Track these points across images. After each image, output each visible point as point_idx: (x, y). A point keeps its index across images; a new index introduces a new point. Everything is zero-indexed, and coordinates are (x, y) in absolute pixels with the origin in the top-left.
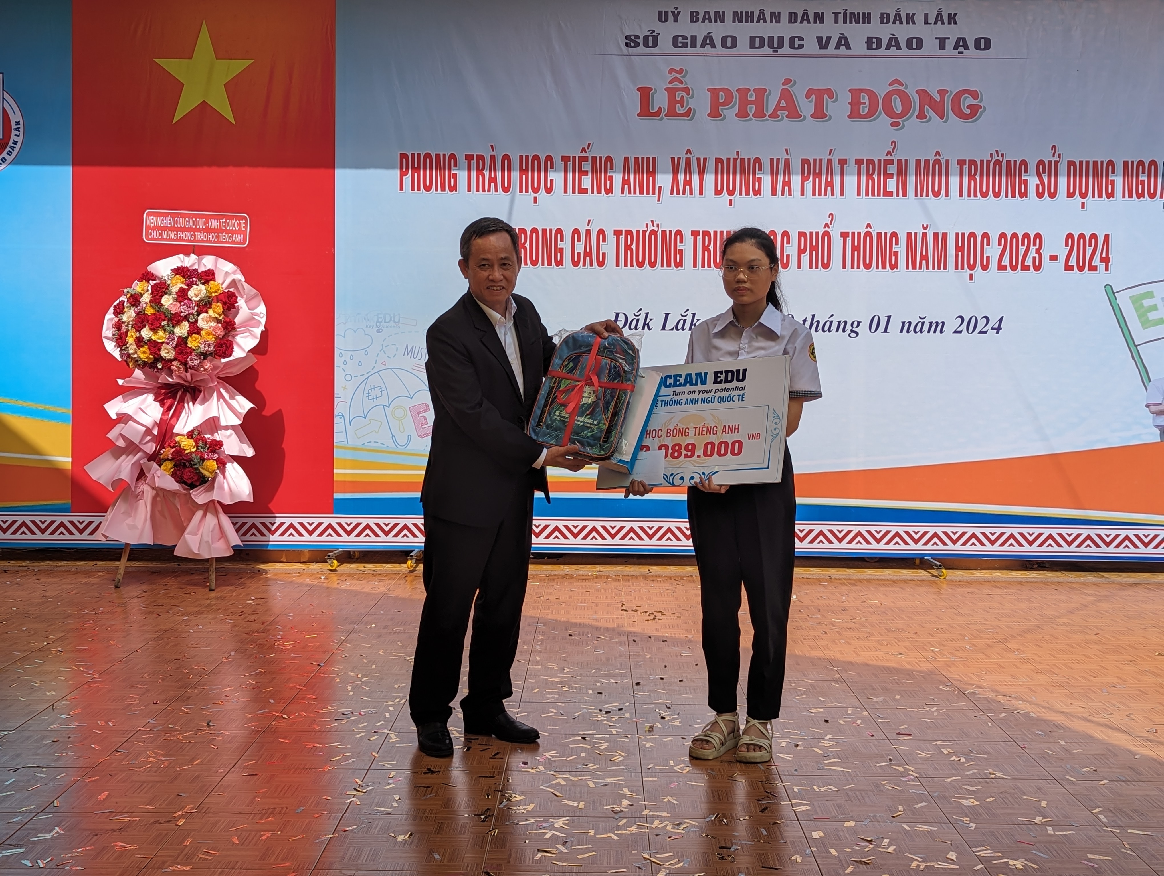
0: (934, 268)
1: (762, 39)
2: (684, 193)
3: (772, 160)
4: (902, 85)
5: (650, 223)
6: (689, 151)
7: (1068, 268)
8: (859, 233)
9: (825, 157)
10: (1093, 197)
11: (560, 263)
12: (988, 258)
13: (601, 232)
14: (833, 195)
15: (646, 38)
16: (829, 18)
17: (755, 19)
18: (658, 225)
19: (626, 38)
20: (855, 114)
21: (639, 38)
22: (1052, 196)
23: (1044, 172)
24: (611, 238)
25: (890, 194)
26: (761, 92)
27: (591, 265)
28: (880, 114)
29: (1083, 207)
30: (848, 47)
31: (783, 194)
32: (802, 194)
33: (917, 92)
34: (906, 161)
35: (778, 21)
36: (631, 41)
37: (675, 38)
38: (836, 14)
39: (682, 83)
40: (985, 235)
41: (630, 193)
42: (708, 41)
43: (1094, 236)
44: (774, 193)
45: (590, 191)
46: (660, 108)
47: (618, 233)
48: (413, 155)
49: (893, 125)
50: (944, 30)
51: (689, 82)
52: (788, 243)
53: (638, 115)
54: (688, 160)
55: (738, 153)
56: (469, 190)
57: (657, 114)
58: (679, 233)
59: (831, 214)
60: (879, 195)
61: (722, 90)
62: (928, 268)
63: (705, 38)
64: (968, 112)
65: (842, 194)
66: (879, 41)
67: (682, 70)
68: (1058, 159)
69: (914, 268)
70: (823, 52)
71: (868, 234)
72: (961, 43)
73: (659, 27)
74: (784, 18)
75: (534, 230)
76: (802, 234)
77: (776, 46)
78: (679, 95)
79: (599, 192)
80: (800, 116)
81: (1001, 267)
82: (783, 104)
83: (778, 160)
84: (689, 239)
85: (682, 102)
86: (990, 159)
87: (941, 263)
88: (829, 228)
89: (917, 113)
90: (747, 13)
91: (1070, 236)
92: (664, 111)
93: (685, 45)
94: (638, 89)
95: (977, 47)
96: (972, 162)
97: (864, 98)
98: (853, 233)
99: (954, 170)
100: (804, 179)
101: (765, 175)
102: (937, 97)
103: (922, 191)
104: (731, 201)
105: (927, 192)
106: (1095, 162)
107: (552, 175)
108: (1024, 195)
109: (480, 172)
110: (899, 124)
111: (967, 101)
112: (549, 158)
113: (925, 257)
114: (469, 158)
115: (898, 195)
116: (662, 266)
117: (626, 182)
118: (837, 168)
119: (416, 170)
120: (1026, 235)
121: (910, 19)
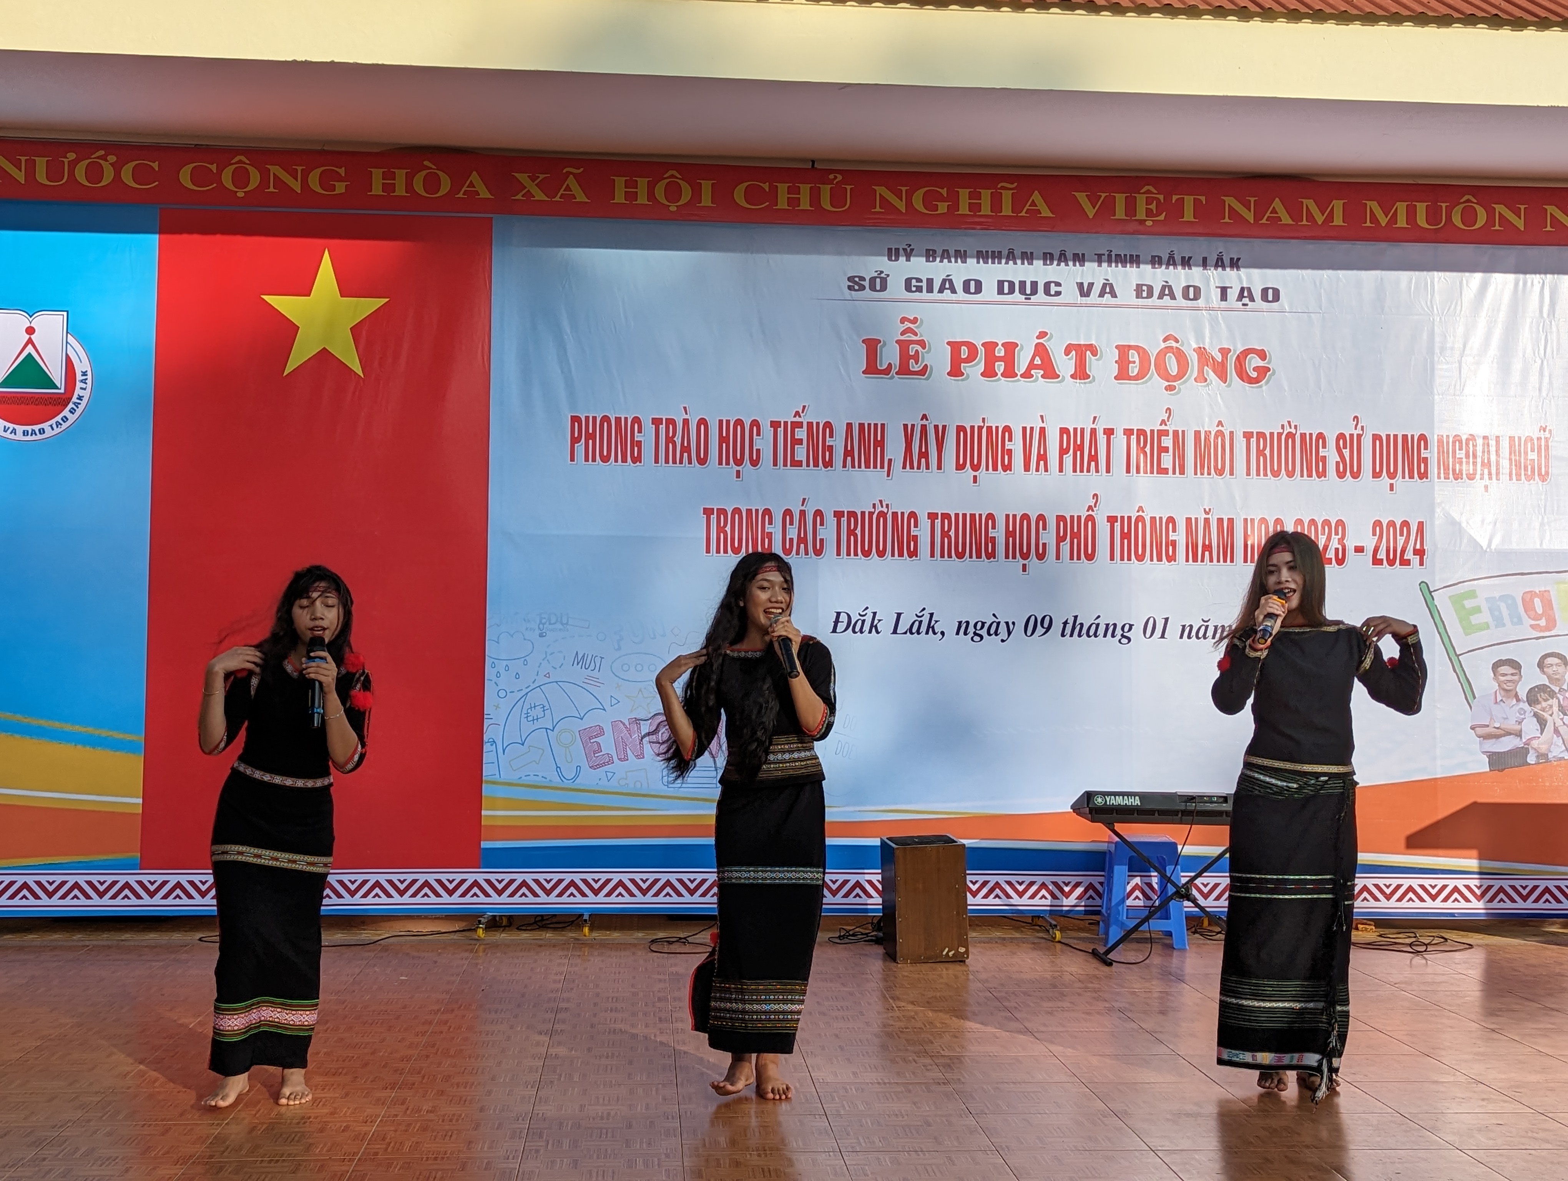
0: (1218, 561)
1: (1012, 284)
2: (919, 467)
3: (1024, 429)
4: (1177, 341)
5: (878, 504)
6: (924, 417)
7: (1377, 562)
8: (1130, 518)
9: (1088, 427)
10: (1404, 477)
13: (818, 513)
14: (1097, 471)
15: (873, 280)
16: (1091, 261)
17: (1003, 261)
18: (887, 506)
19: (850, 279)
20: (1123, 375)
21: (862, 279)
22: (1356, 475)
23: (1345, 447)
24: (831, 521)
25: (1165, 471)
26: (1011, 347)
27: (807, 553)
28: (1153, 374)
29: (1392, 489)
30: (1114, 295)
31: (1037, 470)
33: (1195, 350)
34: (1183, 432)
35: (1031, 262)
36: (855, 284)
37: (908, 281)
38: (1100, 257)
39: (916, 334)
40: (1278, 522)
41: (853, 466)
42: (948, 285)
43: (1405, 524)
44: (1027, 468)
45: (804, 463)
46: (890, 364)
47: (838, 515)
48: (587, 418)
49: (1170, 388)
50: (1226, 277)
51: (923, 333)
52: (1044, 528)
53: (864, 372)
54: (924, 427)
55: (984, 420)
56: (657, 461)
57: (887, 371)
58: (913, 515)
59: (1095, 496)
60: (1152, 472)
61: (964, 343)
62: (1211, 560)
63: (944, 281)
64: (1254, 375)
65: (1108, 471)
66: (1150, 289)
67: (916, 319)
68: (1361, 432)
69: (1195, 560)
70: (1084, 300)
71: (1140, 519)
72: (1245, 293)
73: (888, 268)
74: (1038, 260)
75: (737, 511)
76: (1060, 518)
77: (1028, 291)
78: (913, 349)
79: (816, 465)
80: (1058, 376)
82: (1037, 361)
83: (1032, 429)
84: (925, 523)
85: (916, 357)
86: (1282, 431)
87: (1226, 554)
88: (1093, 511)
89: (1195, 374)
90: (993, 253)
91: (1378, 523)
92: (895, 368)
93: (919, 289)
94: (864, 341)
95: (1264, 298)
96: (1261, 435)
97: (1134, 356)
98: (1122, 518)
99: (1240, 443)
100: (1063, 452)
101: (1016, 446)
102: (1219, 358)
103: (1202, 467)
104: (975, 477)
105: (1209, 468)
106: (1405, 437)
107: (758, 443)
108: (1322, 474)
109: (670, 440)
110: (1175, 387)
111: (1254, 361)
112: (755, 423)
113: (1207, 548)
114: (657, 422)
115: (1174, 473)
116: (893, 555)
117: (848, 453)
118: (1102, 439)
119: (591, 436)
120: (1326, 522)
121: (1186, 263)
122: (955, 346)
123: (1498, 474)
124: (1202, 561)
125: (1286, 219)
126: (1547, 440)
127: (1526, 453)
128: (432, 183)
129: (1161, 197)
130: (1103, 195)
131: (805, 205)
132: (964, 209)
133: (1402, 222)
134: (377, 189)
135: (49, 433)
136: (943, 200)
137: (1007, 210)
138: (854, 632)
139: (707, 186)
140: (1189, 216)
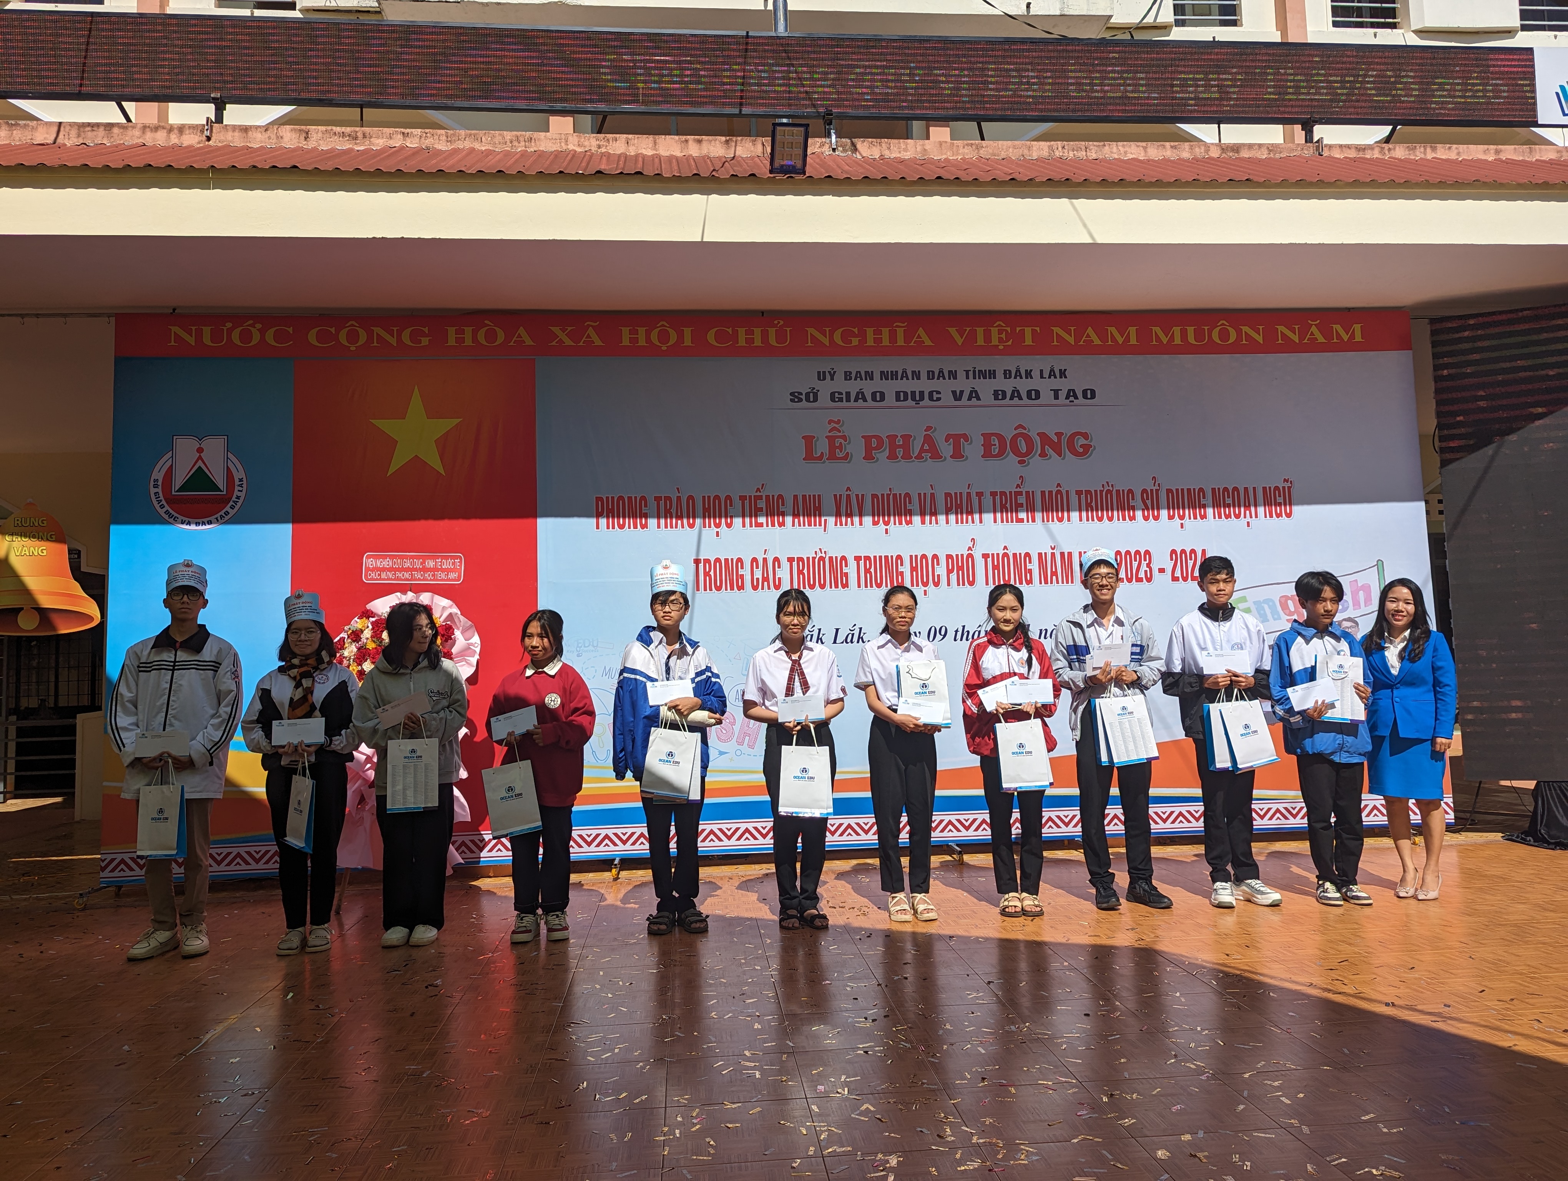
0: (1063, 583)
1: (906, 393)
2: (846, 524)
3: (919, 494)
4: (1025, 429)
5: (818, 551)
6: (848, 489)
7: (1175, 579)
8: (998, 554)
9: (965, 491)
10: (1190, 518)
11: (741, 588)
13: (776, 559)
14: (973, 522)
15: (808, 394)
16: (961, 375)
17: (899, 378)
18: (825, 552)
19: (792, 394)
20: (987, 454)
21: (801, 394)
22: (1156, 518)
23: (1148, 499)
24: (785, 565)
25: (1021, 521)
26: (907, 438)
27: (769, 588)
28: (1009, 453)
29: (1182, 527)
30: (978, 399)
31: (931, 523)
32: (947, 523)
33: (1038, 434)
34: (1033, 492)
35: (919, 378)
36: (795, 397)
37: (833, 394)
38: (967, 372)
39: (839, 431)
41: (800, 525)
42: (860, 395)
43: (1193, 551)
44: (923, 522)
45: (765, 525)
46: (822, 453)
47: (791, 560)
48: (607, 498)
49: (1020, 462)
50: (1056, 383)
51: (845, 430)
52: (938, 564)
53: (804, 459)
54: (848, 496)
55: (890, 489)
56: (659, 527)
57: (820, 458)
58: (844, 558)
59: (973, 540)
60: (1012, 521)
61: (874, 436)
62: (1058, 583)
63: (858, 393)
64: (1081, 450)
65: (981, 522)
66: (1004, 393)
67: (839, 421)
68: (1158, 488)
69: (1046, 583)
70: (958, 403)
71: (1006, 555)
72: (1071, 394)
73: (818, 385)
74: (924, 375)
76: (949, 557)
77: (918, 398)
78: (838, 442)
79: (773, 525)
80: (942, 457)
82: (926, 447)
83: (925, 494)
84: (852, 564)
85: (840, 447)
86: (1103, 489)
88: (972, 550)
89: (1039, 452)
90: (892, 372)
91: (1173, 552)
92: (826, 455)
93: (841, 400)
94: (803, 438)
95: (1085, 396)
96: (1088, 492)
97: (994, 440)
98: (993, 555)
99: (1074, 499)
100: (948, 510)
101: (915, 507)
102: (1055, 439)
103: (1048, 517)
104: (886, 530)
105: (1053, 518)
106: (1189, 490)
107: (731, 511)
108: (1132, 517)
109: (668, 511)
110: (1025, 461)
111: (1080, 441)
112: (728, 497)
113: (1054, 573)
114: (658, 499)
116: (831, 587)
117: (795, 516)
118: (975, 500)
119: (613, 511)
120: (1137, 552)
121: (1029, 374)
122: (867, 439)
123: (1256, 514)
125: (1097, 341)
126: (1289, 488)
127: (1276, 499)
128: (491, 336)
129: (1009, 329)
130: (968, 329)
131: (758, 342)
132: (870, 342)
133: (1178, 341)
134: (452, 342)
136: (855, 336)
137: (901, 342)
139: (687, 332)
140: (1029, 341)
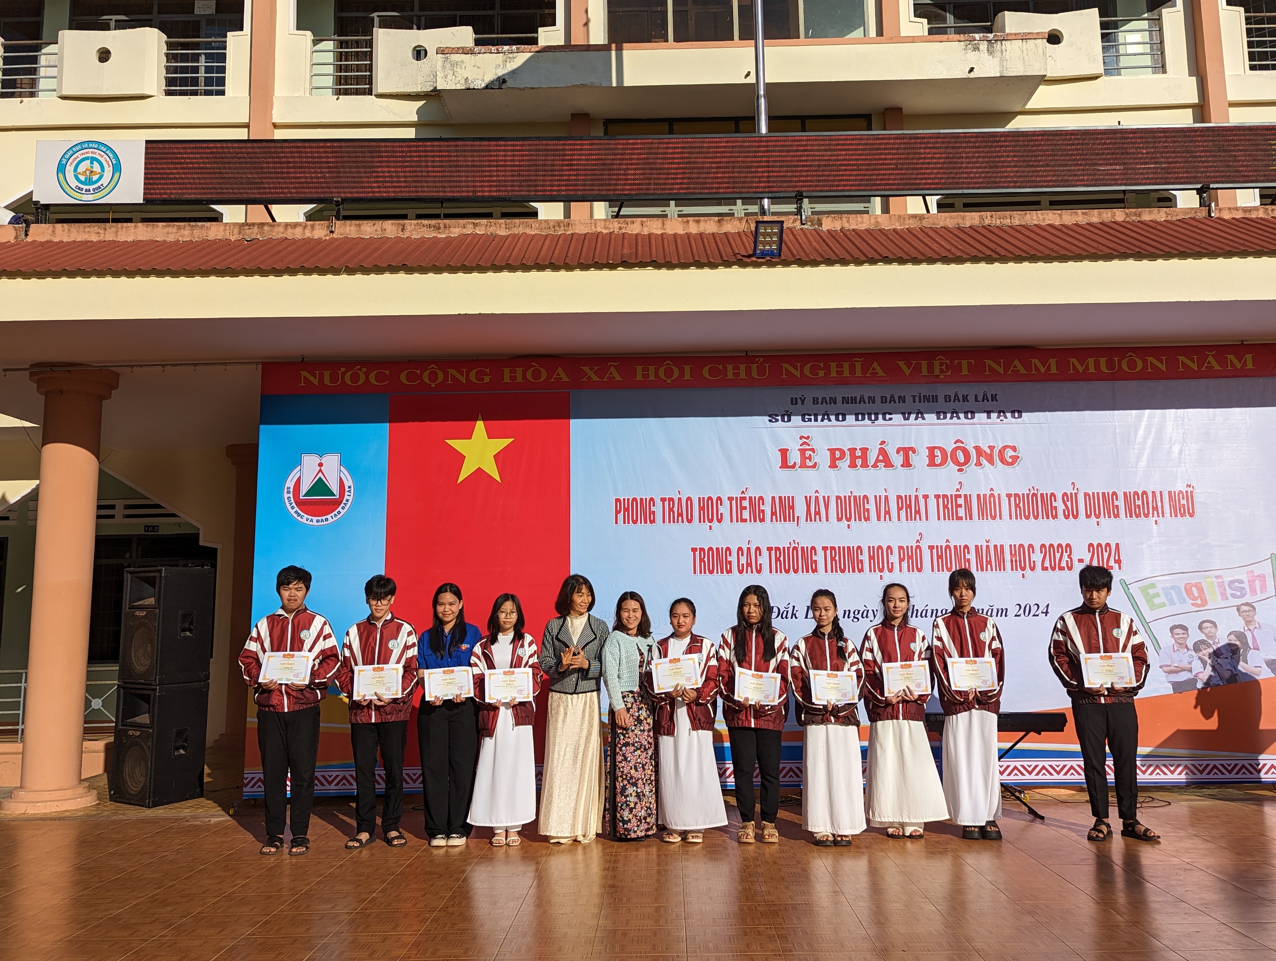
0: (996, 570)
1: (864, 415)
2: (815, 520)
3: (876, 497)
4: (963, 443)
5: (792, 542)
6: (817, 492)
8: (941, 546)
9: (913, 494)
10: (1105, 517)
11: (729, 571)
12: (1034, 562)
13: (758, 549)
14: (920, 520)
15: (783, 416)
16: (909, 399)
17: (858, 402)
18: (798, 543)
19: (770, 416)
20: (932, 464)
21: (778, 416)
22: (1076, 517)
23: (1068, 501)
24: (765, 553)
25: (961, 518)
26: (864, 450)
27: (752, 572)
28: (949, 463)
29: (1098, 524)
30: (924, 419)
31: (885, 520)
32: (899, 520)
33: (974, 448)
34: (970, 495)
35: (874, 402)
36: (773, 418)
37: (803, 416)
38: (914, 397)
39: (809, 445)
40: (1031, 546)
41: (777, 521)
42: (826, 417)
43: (1108, 545)
44: (879, 519)
45: (748, 520)
46: (795, 463)
47: (770, 549)
48: (624, 499)
49: (960, 470)
50: (990, 406)
51: (813, 444)
52: (892, 554)
53: (780, 467)
54: (817, 498)
55: (851, 492)
56: (664, 522)
57: (793, 466)
58: (813, 548)
59: (920, 534)
60: (953, 519)
61: (838, 449)
62: (992, 570)
63: (824, 415)
64: (1010, 460)
65: (927, 519)
66: (945, 414)
67: (809, 437)
68: (1077, 492)
69: (982, 570)
70: (907, 422)
71: (948, 547)
72: (1002, 414)
73: (792, 409)
74: (878, 400)
75: (710, 549)
76: (901, 548)
77: (874, 419)
78: (808, 454)
79: (755, 521)
80: (893, 466)
81: (1044, 569)
82: (881, 458)
83: (880, 496)
84: (820, 553)
85: (810, 458)
86: (1029, 492)
87: (1001, 566)
88: (920, 543)
89: (975, 462)
90: (852, 397)
91: (1091, 545)
92: (798, 465)
93: (810, 420)
94: (779, 450)
95: (1014, 417)
96: (1017, 495)
97: (937, 453)
98: (937, 546)
99: (1004, 501)
100: (899, 509)
101: (872, 507)
102: (988, 451)
103: (983, 515)
104: (849, 525)
105: (987, 516)
106: (1104, 494)
107: (721, 510)
108: (1055, 517)
109: (671, 510)
110: (963, 469)
111: (1009, 453)
112: (719, 499)
113: (989, 562)
114: (663, 500)
115: (966, 519)
116: (803, 572)
117: (773, 513)
118: (922, 501)
119: (627, 510)
120: (1060, 545)
121: (965, 398)
122: (832, 451)
123: (1163, 513)
124: (987, 570)
125: (1023, 371)
126: (1191, 492)
127: (1179, 500)
128: (536, 374)
129: (948, 362)
130: (914, 362)
131: (743, 376)
132: (834, 374)
133: (1092, 370)
134: (507, 379)
135: (330, 520)
136: (821, 369)
137: (858, 373)
138: (782, 618)
139: (687, 368)
140: (965, 371)
